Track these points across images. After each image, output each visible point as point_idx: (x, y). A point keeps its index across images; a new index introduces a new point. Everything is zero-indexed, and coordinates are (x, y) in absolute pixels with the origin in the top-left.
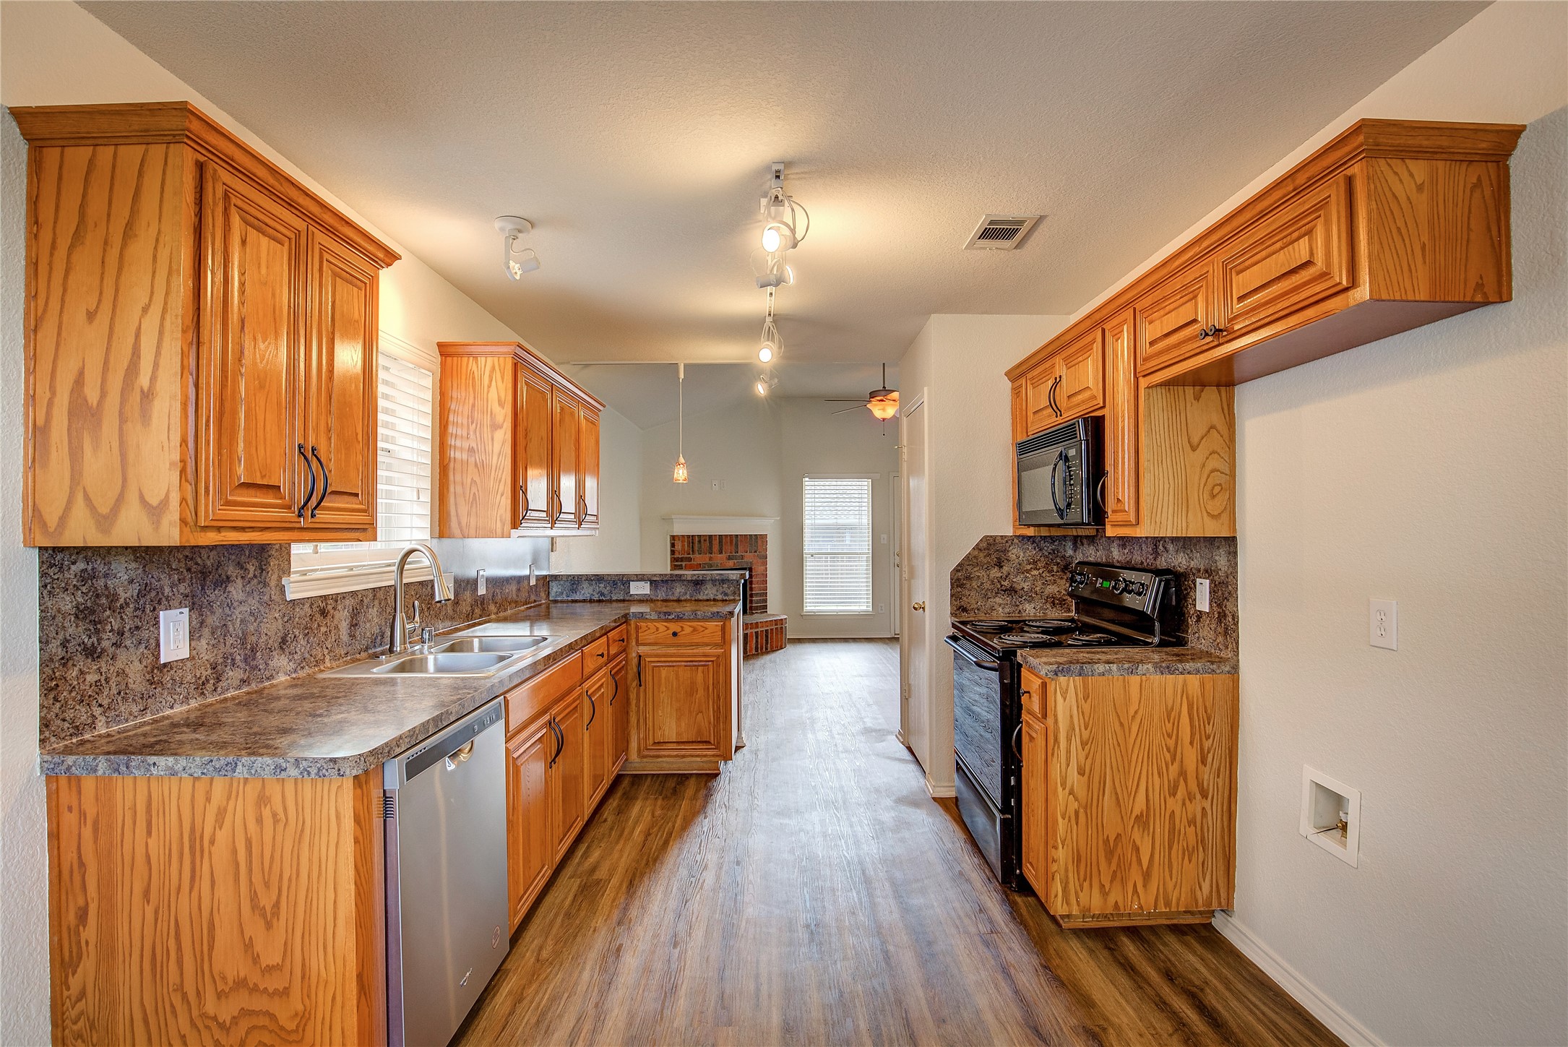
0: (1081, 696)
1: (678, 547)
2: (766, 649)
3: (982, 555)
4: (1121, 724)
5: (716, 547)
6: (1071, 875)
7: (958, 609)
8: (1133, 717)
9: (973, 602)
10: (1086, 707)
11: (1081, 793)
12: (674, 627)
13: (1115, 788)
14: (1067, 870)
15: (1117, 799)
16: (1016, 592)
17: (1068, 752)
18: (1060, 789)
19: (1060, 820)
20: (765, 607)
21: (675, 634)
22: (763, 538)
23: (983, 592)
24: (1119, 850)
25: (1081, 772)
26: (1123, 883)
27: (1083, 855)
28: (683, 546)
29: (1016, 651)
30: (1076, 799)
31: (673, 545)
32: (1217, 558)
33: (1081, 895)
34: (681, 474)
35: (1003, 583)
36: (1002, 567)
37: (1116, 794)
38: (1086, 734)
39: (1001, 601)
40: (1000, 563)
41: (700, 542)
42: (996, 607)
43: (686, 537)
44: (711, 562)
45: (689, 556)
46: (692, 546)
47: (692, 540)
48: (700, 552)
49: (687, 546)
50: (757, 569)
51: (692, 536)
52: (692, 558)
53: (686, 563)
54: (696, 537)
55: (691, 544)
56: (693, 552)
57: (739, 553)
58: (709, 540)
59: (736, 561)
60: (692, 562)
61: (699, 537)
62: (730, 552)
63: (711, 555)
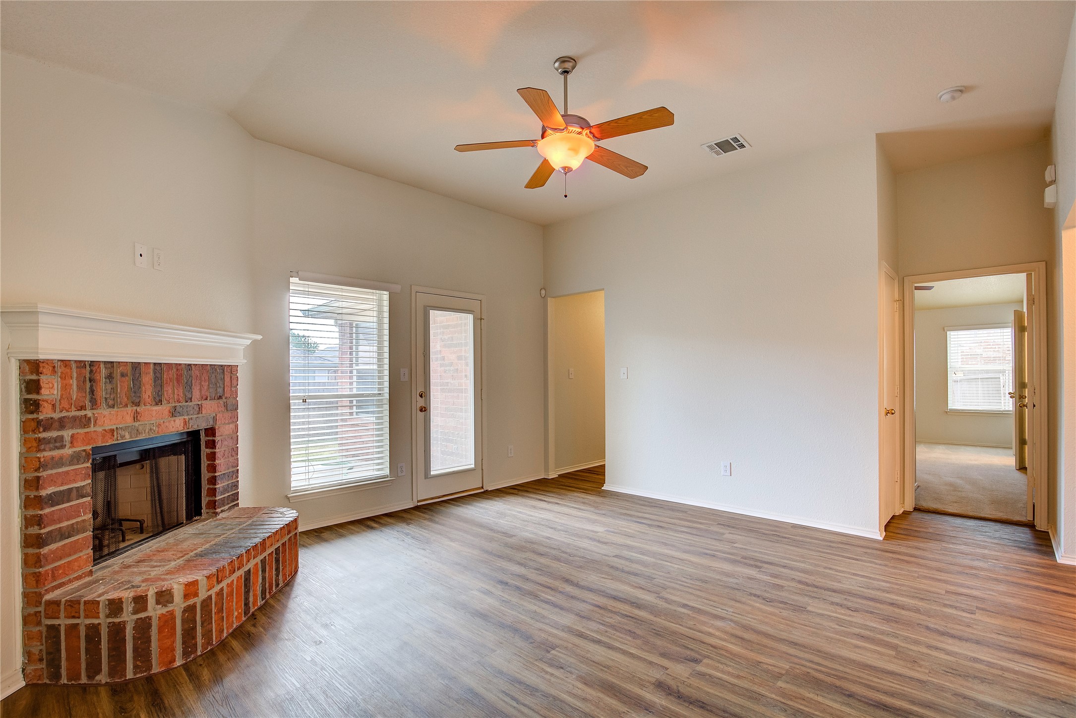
1: (51, 389)
2: (277, 584)
5: (148, 392)
20: (237, 497)
22: (231, 372)
28: (65, 388)
31: (31, 387)
41: (110, 377)
43: (74, 366)
44: (137, 424)
45: (83, 413)
46: (91, 386)
47: (91, 371)
48: (111, 402)
49: (75, 387)
50: (223, 431)
51: (92, 363)
52: (90, 419)
53: (75, 431)
54: (102, 366)
55: (88, 385)
56: (94, 403)
57: (193, 402)
58: (133, 374)
59: (188, 418)
60: (92, 428)
61: (109, 366)
62: (177, 401)
63: (138, 409)
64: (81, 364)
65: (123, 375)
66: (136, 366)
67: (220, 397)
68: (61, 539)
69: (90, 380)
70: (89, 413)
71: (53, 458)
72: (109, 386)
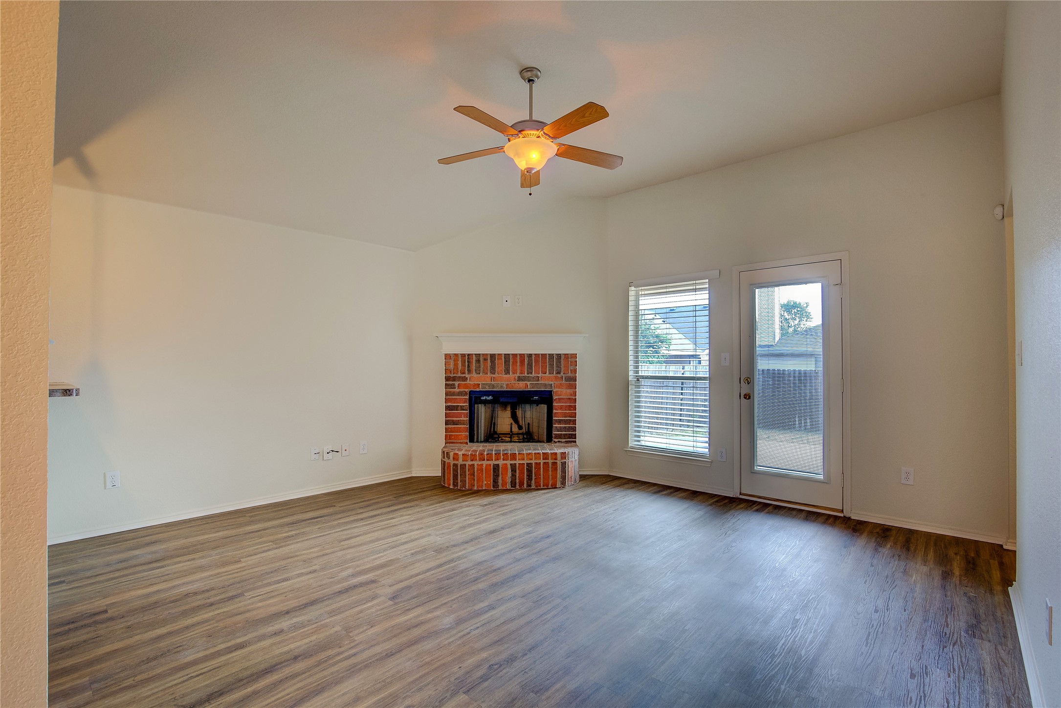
1: (450, 365)
2: (529, 485)
5: (500, 367)
20: (574, 436)
28: (456, 365)
41: (478, 361)
43: (460, 356)
44: (493, 383)
45: (464, 375)
46: (468, 365)
47: (468, 358)
48: (478, 372)
49: (460, 364)
50: (560, 393)
51: (469, 355)
52: (467, 378)
53: (460, 382)
54: (474, 356)
55: (467, 363)
56: (469, 371)
57: (533, 375)
58: (491, 359)
59: (529, 383)
60: (468, 382)
61: (478, 355)
62: (521, 373)
63: (494, 376)
64: (463, 355)
65: (485, 359)
66: (493, 356)
67: (558, 373)
68: (453, 425)
69: (468, 362)
70: (467, 376)
71: (450, 392)
72: (478, 364)
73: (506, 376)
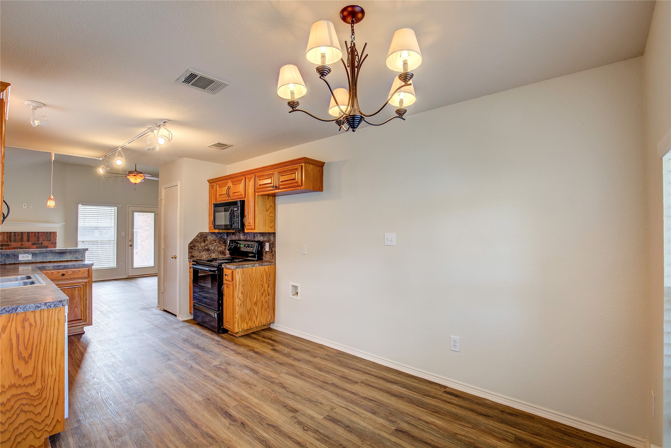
0: (242, 273)
3: (199, 238)
4: (251, 280)
5: (25, 239)
6: (239, 321)
7: (191, 257)
8: (254, 278)
9: (196, 254)
10: (243, 276)
11: (242, 299)
12: (62, 271)
13: (250, 296)
14: (238, 320)
15: (250, 299)
16: (209, 250)
17: (239, 288)
18: (237, 298)
19: (237, 307)
21: (63, 275)
22: (54, 233)
23: (199, 250)
24: (251, 312)
25: (242, 294)
26: (252, 320)
27: (242, 315)
29: (222, 265)
30: (241, 301)
32: (271, 238)
33: (242, 326)
34: (51, 204)
35: (205, 247)
36: (205, 242)
37: (250, 298)
38: (243, 283)
39: (205, 253)
40: (205, 241)
41: (15, 236)
42: (203, 255)
43: (6, 233)
44: (22, 246)
45: (8, 243)
46: (10, 238)
47: (10, 234)
48: (15, 241)
49: (6, 238)
51: (10, 232)
52: (9, 245)
53: (6, 247)
54: (13, 233)
55: (9, 237)
56: (10, 241)
57: (40, 242)
58: (21, 235)
59: (38, 246)
60: (10, 247)
61: (15, 233)
62: (35, 241)
63: (22, 243)
64: (7, 233)
65: (18, 235)
66: (22, 233)
67: (50, 241)
69: (10, 236)
70: (9, 243)
72: (14, 237)
73: (28, 243)
